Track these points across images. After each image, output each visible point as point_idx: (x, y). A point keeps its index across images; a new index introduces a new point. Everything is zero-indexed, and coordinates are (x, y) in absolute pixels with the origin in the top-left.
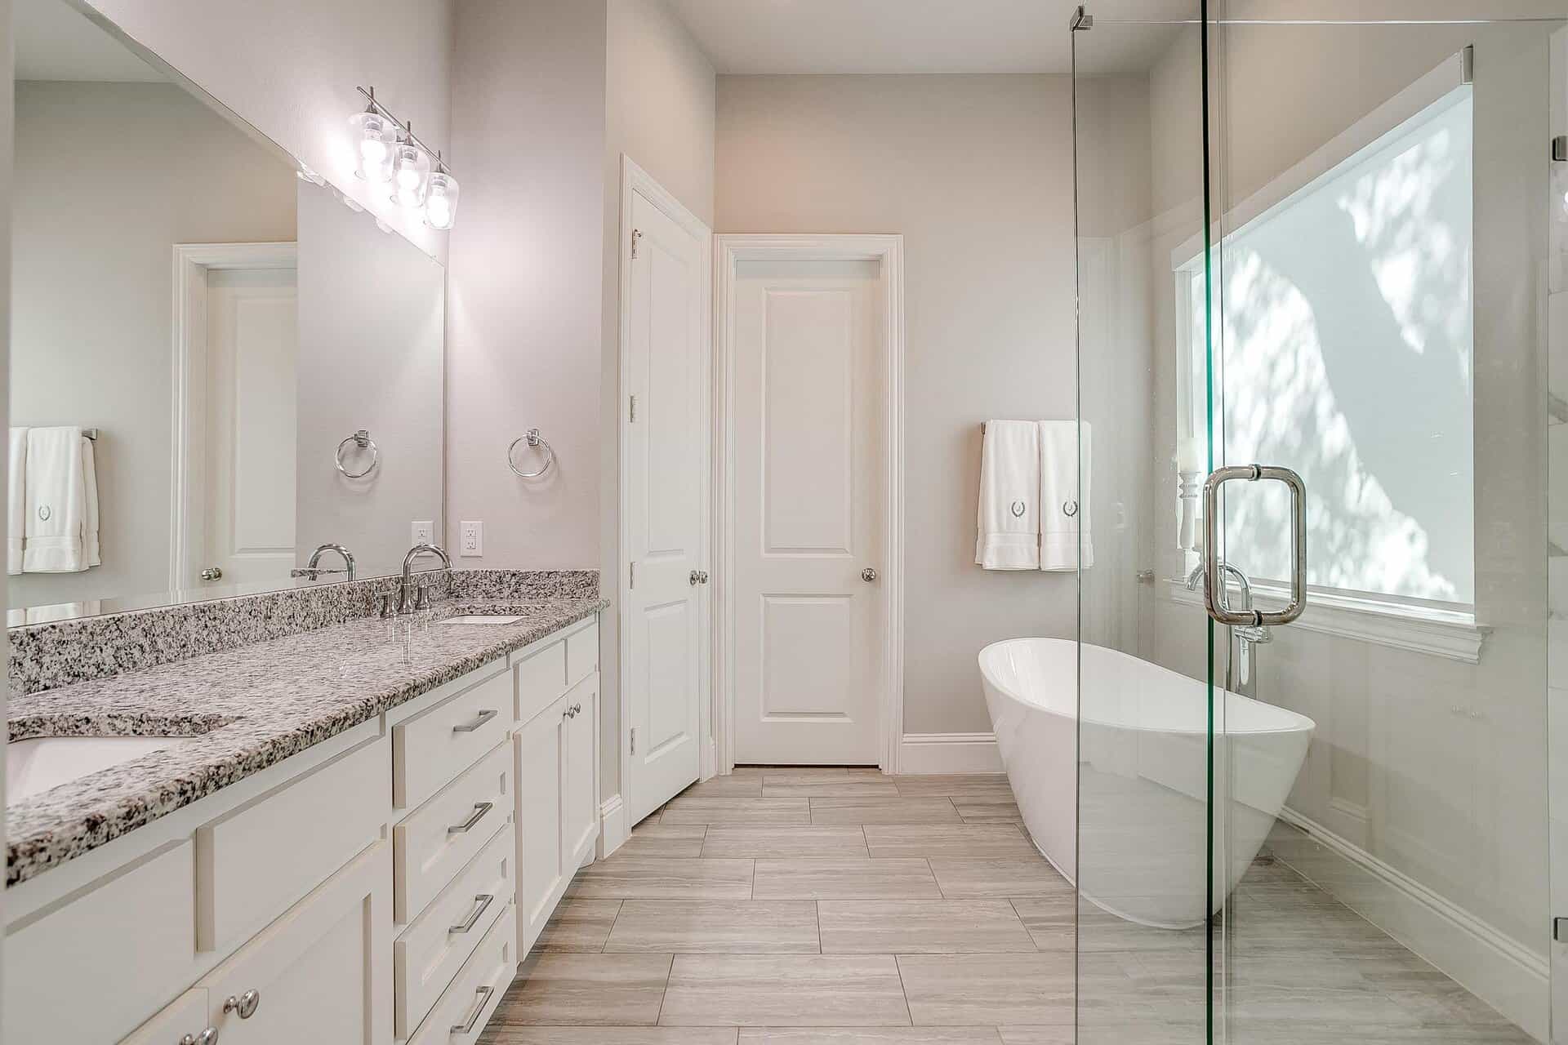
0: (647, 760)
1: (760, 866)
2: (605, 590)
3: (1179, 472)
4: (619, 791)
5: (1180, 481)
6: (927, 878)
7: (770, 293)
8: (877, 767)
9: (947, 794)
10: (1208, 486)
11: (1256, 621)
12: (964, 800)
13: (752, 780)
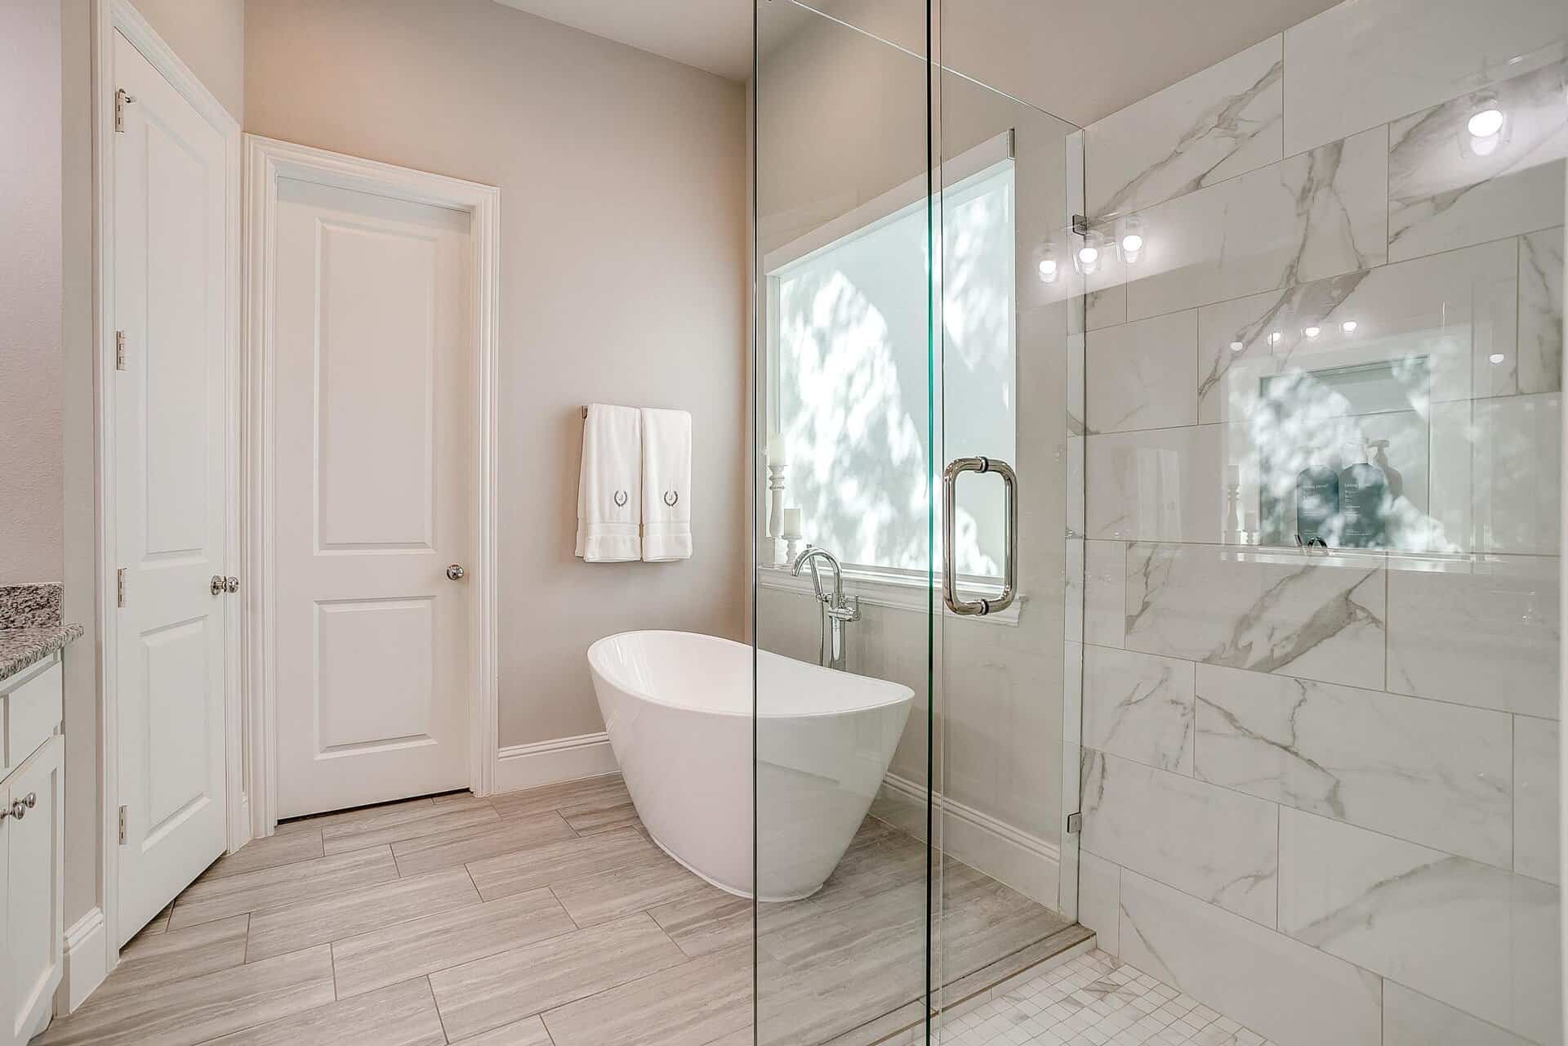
0: (148, 844)
1: (341, 950)
2: (71, 611)
3: (768, 464)
4: (98, 902)
5: (769, 473)
6: (554, 910)
7: (329, 227)
8: (467, 790)
9: (554, 808)
10: (948, 477)
11: (984, 610)
12: (574, 811)
13: (305, 837)
